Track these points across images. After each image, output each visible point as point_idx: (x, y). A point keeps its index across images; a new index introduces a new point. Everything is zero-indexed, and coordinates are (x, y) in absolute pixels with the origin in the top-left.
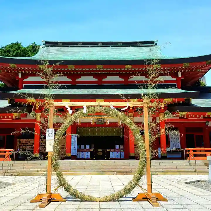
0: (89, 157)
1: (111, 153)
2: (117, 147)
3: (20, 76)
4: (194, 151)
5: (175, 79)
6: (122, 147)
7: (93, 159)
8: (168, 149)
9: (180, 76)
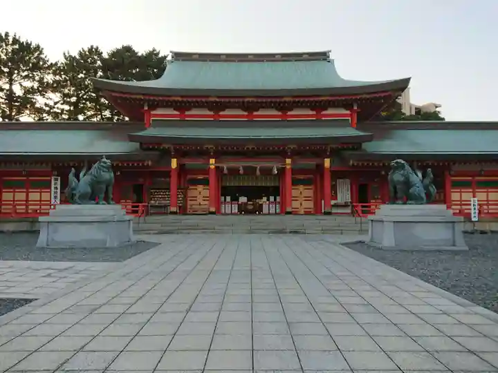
0: (236, 211)
1: (264, 206)
2: (272, 199)
3: (146, 108)
4: (363, 207)
5: (348, 112)
6: (278, 199)
7: (241, 213)
8: (333, 202)
9: (355, 108)
